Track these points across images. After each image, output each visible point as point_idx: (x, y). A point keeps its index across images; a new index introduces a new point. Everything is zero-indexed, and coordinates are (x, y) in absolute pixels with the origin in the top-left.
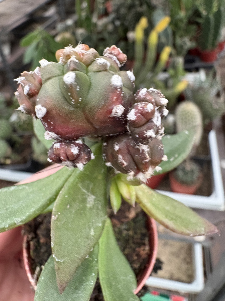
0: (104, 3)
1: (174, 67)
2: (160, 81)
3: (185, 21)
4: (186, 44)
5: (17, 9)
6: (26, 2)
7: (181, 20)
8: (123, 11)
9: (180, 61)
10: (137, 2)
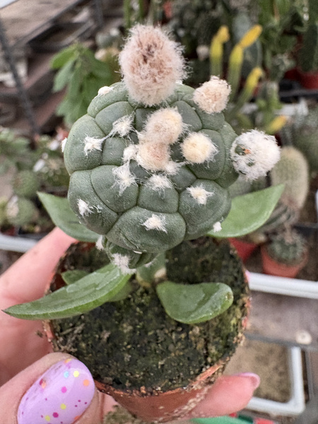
0: (160, 5)
1: (265, 96)
2: (245, 114)
3: (279, 30)
4: (283, 63)
5: (37, 12)
6: (49, 3)
7: (273, 29)
8: (188, 16)
9: (274, 87)
10: (208, 4)
